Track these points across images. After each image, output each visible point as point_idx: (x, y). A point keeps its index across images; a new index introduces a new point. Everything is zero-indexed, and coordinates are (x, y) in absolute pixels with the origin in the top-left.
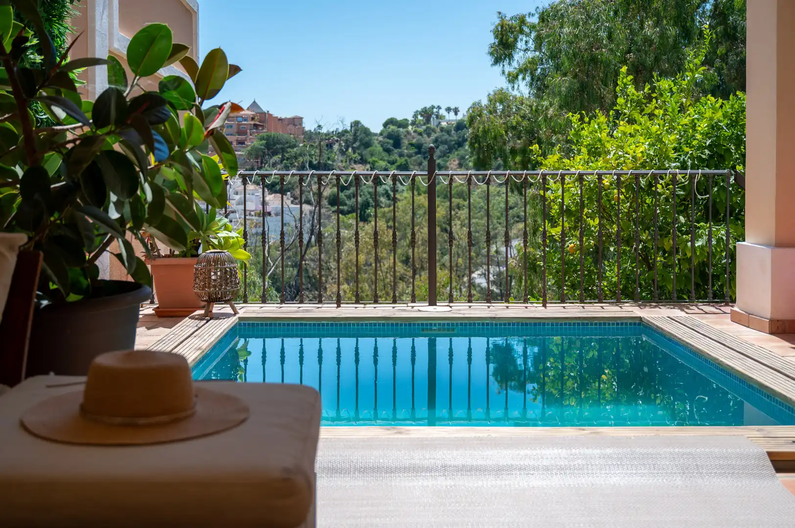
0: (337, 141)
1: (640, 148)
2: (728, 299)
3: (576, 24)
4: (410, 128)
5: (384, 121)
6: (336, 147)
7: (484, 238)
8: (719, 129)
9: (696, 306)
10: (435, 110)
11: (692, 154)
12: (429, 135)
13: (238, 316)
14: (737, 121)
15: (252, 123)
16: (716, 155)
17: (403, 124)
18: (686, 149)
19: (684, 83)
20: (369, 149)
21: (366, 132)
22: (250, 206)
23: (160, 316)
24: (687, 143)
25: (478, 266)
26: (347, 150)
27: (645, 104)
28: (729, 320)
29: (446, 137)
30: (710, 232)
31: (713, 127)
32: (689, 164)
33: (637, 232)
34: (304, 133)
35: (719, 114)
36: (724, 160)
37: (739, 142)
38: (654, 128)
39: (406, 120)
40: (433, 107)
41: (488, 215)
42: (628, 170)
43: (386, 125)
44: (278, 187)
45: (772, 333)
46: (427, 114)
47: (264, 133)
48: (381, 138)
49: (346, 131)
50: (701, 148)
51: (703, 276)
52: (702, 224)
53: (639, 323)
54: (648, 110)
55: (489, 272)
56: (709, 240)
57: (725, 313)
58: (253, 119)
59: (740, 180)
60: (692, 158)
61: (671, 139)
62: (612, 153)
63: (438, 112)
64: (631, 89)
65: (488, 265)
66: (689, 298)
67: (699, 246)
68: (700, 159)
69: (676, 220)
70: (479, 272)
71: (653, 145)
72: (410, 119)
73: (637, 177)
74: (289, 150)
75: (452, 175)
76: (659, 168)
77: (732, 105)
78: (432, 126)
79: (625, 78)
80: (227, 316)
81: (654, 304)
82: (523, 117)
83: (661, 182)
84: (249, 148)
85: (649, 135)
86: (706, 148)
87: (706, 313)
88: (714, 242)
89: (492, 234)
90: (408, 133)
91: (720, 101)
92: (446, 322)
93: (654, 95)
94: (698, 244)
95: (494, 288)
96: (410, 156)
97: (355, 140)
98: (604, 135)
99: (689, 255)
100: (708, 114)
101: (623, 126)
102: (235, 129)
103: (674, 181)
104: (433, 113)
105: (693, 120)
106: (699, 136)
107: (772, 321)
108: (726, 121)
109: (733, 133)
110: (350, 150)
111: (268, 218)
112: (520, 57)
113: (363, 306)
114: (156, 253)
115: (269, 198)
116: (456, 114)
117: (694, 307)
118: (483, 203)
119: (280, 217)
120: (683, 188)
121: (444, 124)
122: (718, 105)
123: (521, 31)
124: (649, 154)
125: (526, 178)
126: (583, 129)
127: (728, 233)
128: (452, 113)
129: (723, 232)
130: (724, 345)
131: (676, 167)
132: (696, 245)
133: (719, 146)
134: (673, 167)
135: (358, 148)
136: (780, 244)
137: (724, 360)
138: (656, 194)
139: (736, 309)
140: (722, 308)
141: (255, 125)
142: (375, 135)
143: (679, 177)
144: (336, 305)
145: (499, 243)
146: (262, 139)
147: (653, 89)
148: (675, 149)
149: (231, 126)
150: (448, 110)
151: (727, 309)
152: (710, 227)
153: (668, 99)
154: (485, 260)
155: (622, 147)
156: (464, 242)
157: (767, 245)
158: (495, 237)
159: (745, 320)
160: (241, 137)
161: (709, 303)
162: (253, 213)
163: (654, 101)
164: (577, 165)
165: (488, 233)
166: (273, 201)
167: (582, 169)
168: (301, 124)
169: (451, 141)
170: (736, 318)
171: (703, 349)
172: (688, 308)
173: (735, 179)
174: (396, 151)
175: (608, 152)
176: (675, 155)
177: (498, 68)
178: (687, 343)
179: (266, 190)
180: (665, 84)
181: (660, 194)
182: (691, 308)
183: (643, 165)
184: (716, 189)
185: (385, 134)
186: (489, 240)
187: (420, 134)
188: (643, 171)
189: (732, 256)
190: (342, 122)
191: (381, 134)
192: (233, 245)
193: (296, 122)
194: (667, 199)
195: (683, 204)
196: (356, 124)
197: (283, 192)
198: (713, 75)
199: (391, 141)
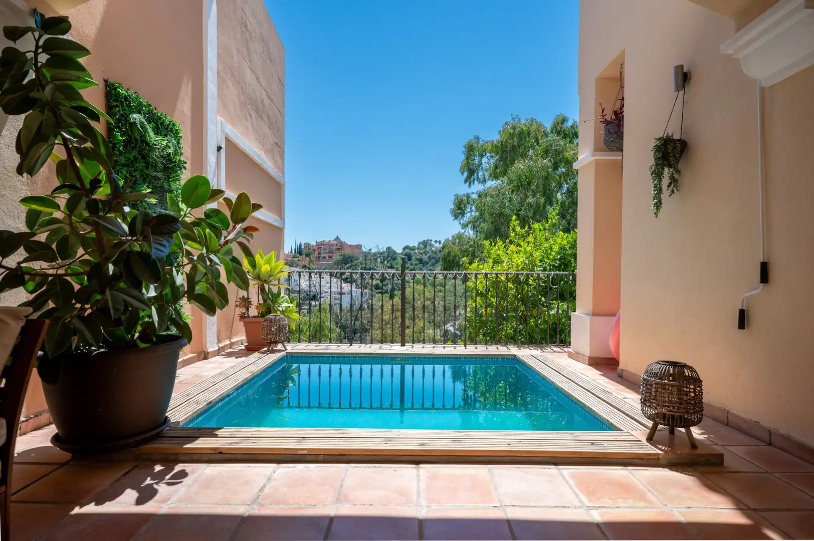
0: (379, 257)
1: (519, 259)
2: (568, 344)
3: (492, 197)
4: (416, 250)
5: (403, 247)
6: (379, 260)
7: (452, 307)
8: (564, 250)
9: (550, 347)
10: (429, 242)
11: (549, 263)
12: (426, 255)
13: (286, 351)
14: (574, 246)
15: (336, 247)
16: (563, 264)
17: (413, 249)
18: (546, 260)
19: (547, 225)
20: (395, 261)
21: (394, 253)
22: (334, 289)
23: (248, 350)
24: (547, 257)
25: (449, 321)
26: (384, 261)
27: (526, 237)
28: (567, 357)
29: (434, 255)
30: (558, 306)
31: (561, 249)
32: (548, 268)
33: (517, 306)
34: (362, 252)
35: (565, 242)
36: (568, 267)
37: (575, 256)
38: (529, 249)
39: (415, 247)
40: (428, 240)
41: (455, 295)
42: (513, 271)
43: (404, 249)
44: (349, 280)
45: (590, 365)
46: (425, 244)
47: (342, 252)
48: (401, 256)
49: (384, 252)
50: (554, 260)
51: (555, 330)
52: (554, 302)
53: (514, 357)
54: (527, 240)
55: (455, 324)
56: (558, 311)
57: (565, 352)
58: (336, 245)
59: (574, 276)
60: (550, 265)
61: (537, 255)
62: (505, 262)
63: (431, 243)
64: (518, 229)
65: (455, 321)
66: (546, 343)
67: (552, 314)
68: (554, 266)
69: (540, 300)
70: (450, 324)
71: (528, 258)
72: (416, 246)
73: (518, 275)
74: (354, 261)
75: (415, 273)
76: (531, 271)
77: (573, 236)
78: (428, 250)
79: (514, 222)
80: (280, 351)
81: (526, 346)
82: (470, 246)
83: (531, 278)
84: (335, 260)
85: (526, 252)
86: (557, 260)
87: (555, 352)
88: (560, 312)
89: (457, 305)
90: (415, 253)
91: (566, 234)
92: (404, 356)
93: (531, 232)
94: (552, 312)
95: (458, 333)
96: (416, 265)
97: (388, 257)
98: (501, 252)
99: (546, 319)
100: (559, 241)
101: (513, 248)
102: (327, 251)
103: (538, 278)
104: (428, 243)
105: (551, 245)
106: (553, 253)
107: (590, 358)
108: (569, 245)
109: (572, 252)
110: (386, 261)
111: (343, 296)
112: (468, 216)
113: (365, 345)
114: (247, 315)
115: (344, 285)
116: (440, 244)
117: (548, 348)
118: (452, 289)
119: (350, 296)
120: (544, 282)
121: (433, 249)
122: (565, 237)
123: (468, 203)
124: (525, 263)
125: (455, 275)
126: (492, 249)
127: (568, 307)
128: (438, 244)
129: (566, 306)
130: (560, 373)
131: (540, 270)
132: (551, 313)
133: (565, 259)
134: (538, 270)
135: (390, 261)
136: (595, 314)
137: (557, 383)
138: (529, 285)
139: (570, 350)
140: (564, 349)
141: (338, 248)
142: (399, 254)
143: (541, 275)
144: (349, 345)
145: (460, 310)
146: (341, 255)
147: (530, 228)
148: (541, 261)
149: (326, 249)
150: (436, 242)
151: (566, 350)
152: (558, 304)
153: (538, 234)
154: (453, 318)
155: (511, 259)
156: (442, 308)
157: (587, 314)
158: (459, 306)
159: (575, 356)
160: (330, 255)
161: (557, 346)
162: (336, 293)
163: (531, 235)
164: (486, 269)
165: (455, 306)
166: (346, 287)
167: (488, 271)
168: (361, 248)
169: (437, 257)
170: (570, 355)
171: (547, 376)
172: (545, 349)
173: (572, 278)
174: (409, 262)
175: (503, 262)
176: (540, 264)
177: (457, 222)
178: (539, 371)
179: (342, 281)
180: (536, 226)
181: (531, 285)
182: (546, 348)
183: (522, 269)
184: (562, 282)
185: (404, 254)
186: (456, 308)
187: (421, 254)
188: (522, 272)
189: (569, 318)
190: (377, 247)
191: (402, 254)
192: (290, 311)
193: (359, 247)
194: (535, 288)
195: (544, 291)
196: (389, 248)
197: (351, 282)
198: (565, 223)
199: (407, 257)
